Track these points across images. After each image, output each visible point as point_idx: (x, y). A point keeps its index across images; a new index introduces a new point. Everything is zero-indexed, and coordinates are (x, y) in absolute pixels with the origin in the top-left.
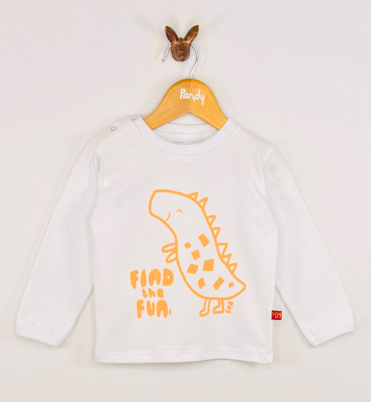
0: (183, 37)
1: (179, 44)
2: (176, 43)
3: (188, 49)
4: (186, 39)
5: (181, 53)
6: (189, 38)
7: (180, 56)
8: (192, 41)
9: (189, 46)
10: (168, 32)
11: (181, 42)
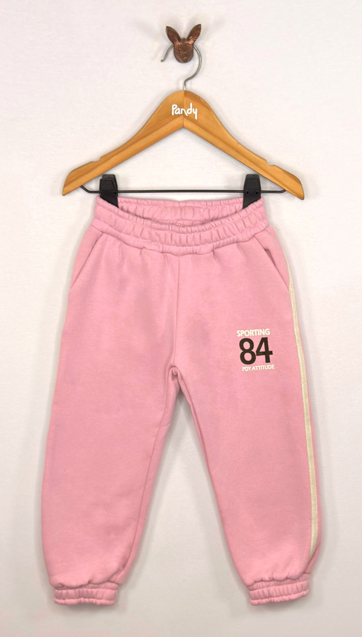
0: (186, 37)
1: (181, 44)
2: (178, 43)
3: (190, 50)
4: (188, 39)
5: (183, 53)
6: (191, 39)
7: (182, 57)
8: (195, 41)
9: (191, 46)
10: (169, 33)
11: (184, 43)
